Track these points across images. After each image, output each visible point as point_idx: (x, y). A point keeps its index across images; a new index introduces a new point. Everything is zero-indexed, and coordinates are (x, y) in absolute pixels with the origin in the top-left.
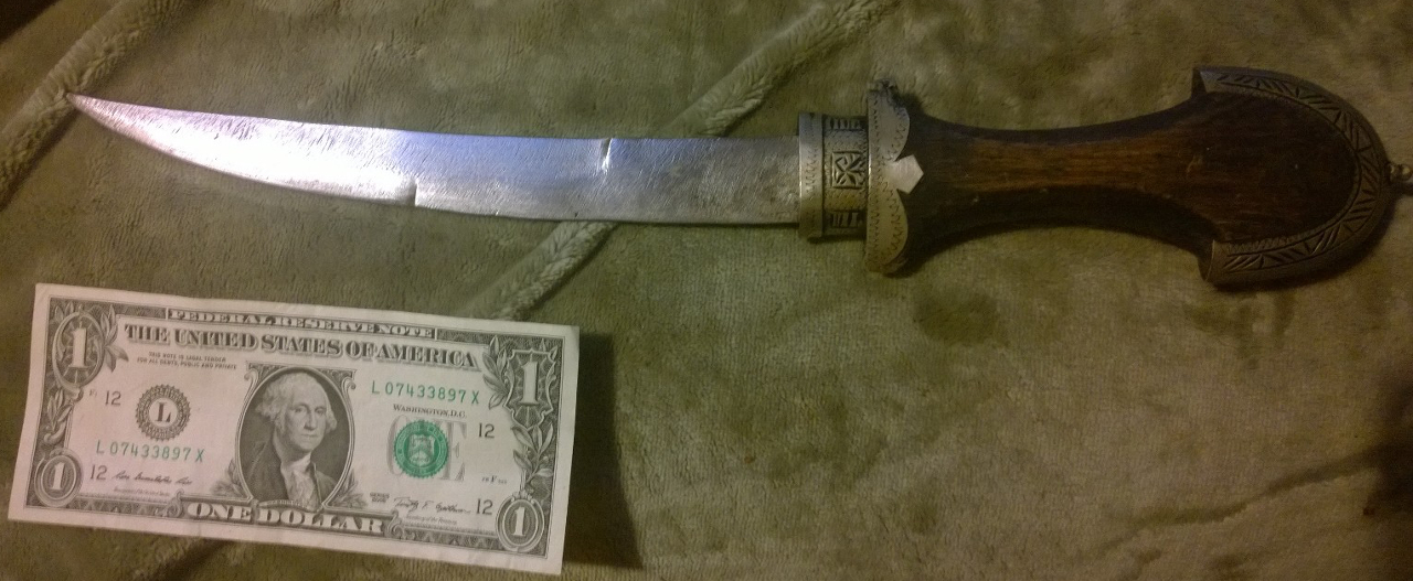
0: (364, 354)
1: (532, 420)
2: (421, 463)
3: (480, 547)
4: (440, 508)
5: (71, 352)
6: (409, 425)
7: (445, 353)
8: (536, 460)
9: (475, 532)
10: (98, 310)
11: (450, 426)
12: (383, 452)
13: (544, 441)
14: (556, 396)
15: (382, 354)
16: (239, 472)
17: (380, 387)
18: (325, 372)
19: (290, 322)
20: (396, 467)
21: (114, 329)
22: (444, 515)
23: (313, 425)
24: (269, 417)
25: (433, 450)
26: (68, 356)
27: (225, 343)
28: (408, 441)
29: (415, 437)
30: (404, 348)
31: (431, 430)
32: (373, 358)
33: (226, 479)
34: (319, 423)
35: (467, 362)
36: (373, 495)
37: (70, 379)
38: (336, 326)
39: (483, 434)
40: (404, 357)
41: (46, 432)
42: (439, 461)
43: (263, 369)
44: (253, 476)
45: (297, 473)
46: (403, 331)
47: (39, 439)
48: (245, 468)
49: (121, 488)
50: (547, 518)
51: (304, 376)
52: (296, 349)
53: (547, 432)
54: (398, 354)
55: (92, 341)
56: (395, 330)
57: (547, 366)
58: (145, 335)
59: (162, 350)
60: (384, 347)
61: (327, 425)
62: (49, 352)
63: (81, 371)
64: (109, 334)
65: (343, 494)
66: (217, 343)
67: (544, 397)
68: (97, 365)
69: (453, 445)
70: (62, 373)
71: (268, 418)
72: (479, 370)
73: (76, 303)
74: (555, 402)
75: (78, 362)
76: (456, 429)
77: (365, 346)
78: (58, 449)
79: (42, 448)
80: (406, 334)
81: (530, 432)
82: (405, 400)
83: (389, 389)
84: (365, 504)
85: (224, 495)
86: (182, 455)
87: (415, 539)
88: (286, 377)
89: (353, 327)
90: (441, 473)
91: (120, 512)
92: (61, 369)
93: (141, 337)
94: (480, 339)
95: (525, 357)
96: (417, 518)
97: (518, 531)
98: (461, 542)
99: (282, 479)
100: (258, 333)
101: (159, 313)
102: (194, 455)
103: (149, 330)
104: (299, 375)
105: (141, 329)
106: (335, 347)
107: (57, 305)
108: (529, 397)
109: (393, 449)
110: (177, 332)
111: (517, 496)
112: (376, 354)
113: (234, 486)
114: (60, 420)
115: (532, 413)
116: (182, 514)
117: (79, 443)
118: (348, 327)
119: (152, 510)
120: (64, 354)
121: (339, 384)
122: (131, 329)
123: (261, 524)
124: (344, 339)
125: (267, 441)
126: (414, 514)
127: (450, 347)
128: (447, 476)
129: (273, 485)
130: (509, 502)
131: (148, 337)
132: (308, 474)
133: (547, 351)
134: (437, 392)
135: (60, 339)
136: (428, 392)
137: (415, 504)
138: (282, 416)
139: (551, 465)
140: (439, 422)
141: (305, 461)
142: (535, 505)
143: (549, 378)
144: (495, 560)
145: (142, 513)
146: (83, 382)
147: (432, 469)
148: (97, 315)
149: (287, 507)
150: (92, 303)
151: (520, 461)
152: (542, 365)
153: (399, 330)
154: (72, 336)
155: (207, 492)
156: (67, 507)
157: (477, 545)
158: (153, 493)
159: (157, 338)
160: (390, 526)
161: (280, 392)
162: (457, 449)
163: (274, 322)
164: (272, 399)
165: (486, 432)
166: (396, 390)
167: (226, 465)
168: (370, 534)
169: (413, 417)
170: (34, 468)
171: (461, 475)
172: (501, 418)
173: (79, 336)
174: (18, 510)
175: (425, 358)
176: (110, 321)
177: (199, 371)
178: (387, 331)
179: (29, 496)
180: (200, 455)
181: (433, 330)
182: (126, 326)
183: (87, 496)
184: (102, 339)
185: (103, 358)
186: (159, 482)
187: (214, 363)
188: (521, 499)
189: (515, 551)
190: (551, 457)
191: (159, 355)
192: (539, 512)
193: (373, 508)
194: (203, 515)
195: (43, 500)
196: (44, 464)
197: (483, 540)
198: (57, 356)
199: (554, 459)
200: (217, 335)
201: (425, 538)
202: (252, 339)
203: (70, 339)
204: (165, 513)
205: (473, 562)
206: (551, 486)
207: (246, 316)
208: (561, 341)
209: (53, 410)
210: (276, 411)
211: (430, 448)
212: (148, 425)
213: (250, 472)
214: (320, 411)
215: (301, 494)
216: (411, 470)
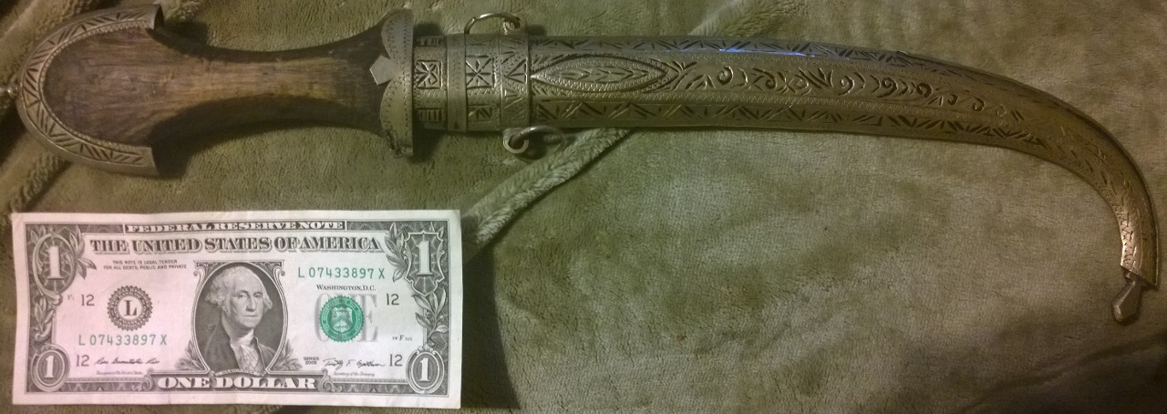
0: (290, 247)
1: (428, 287)
2: (343, 330)
3: (395, 392)
4: (360, 364)
5: (48, 266)
6: (331, 300)
7: (354, 239)
8: (434, 319)
9: (390, 381)
10: (67, 230)
11: (363, 298)
12: (311, 324)
13: (439, 304)
14: (446, 267)
15: (304, 245)
16: (197, 349)
17: (305, 272)
18: (259, 264)
19: (226, 226)
20: (323, 335)
21: (81, 244)
22: (364, 369)
23: (254, 307)
24: (217, 304)
25: (351, 319)
26: (47, 270)
27: (175, 248)
28: (330, 313)
29: (336, 309)
30: (322, 239)
31: (349, 302)
32: (297, 249)
33: (186, 356)
34: (257, 304)
35: (372, 246)
36: (305, 359)
37: (50, 288)
38: (265, 225)
39: (390, 302)
41: (35, 331)
42: (357, 328)
43: (208, 266)
44: (209, 353)
45: (243, 345)
46: (319, 225)
47: (31, 338)
48: (201, 345)
49: (102, 370)
50: (447, 365)
51: (242, 268)
52: (234, 247)
53: (441, 296)
54: (317, 244)
55: (65, 256)
56: (313, 225)
57: (437, 243)
58: (108, 247)
59: (123, 258)
60: (305, 240)
61: (265, 306)
62: (30, 268)
63: (57, 279)
64: (78, 248)
65: (282, 360)
67: (437, 268)
68: (71, 275)
69: (367, 313)
70: (42, 283)
72: (383, 251)
73: (47, 226)
74: (445, 271)
75: (55, 273)
76: (368, 299)
77: (289, 239)
78: (47, 345)
79: (34, 344)
80: (322, 227)
81: (427, 297)
82: (325, 280)
83: (312, 272)
84: (301, 367)
85: (186, 369)
86: (149, 339)
87: (342, 390)
88: (227, 270)
89: (278, 225)
90: (359, 337)
91: (103, 390)
92: (42, 280)
93: (105, 249)
94: (381, 226)
95: (419, 237)
96: (343, 374)
97: (424, 377)
98: (380, 390)
99: (232, 352)
100: (201, 237)
101: (117, 228)
102: (158, 339)
103: (110, 242)
104: (238, 268)
105: (104, 242)
106: (265, 243)
107: (31, 229)
108: (424, 269)
109: (319, 321)
110: (134, 242)
111: (421, 349)
112: (299, 246)
113: (194, 362)
114: (46, 321)
115: (428, 282)
116: (154, 388)
117: (64, 337)
118: (275, 226)
119: (130, 386)
120: (43, 268)
121: (272, 272)
122: (95, 242)
123: (219, 389)
124: (272, 236)
125: (217, 323)
126: (338, 371)
127: (358, 234)
128: (364, 338)
129: (225, 357)
130: (415, 354)
131: (111, 249)
132: (253, 346)
133: (436, 231)
134: (351, 272)
135: (38, 257)
136: (343, 273)
137: (340, 363)
138: (227, 302)
139: (447, 322)
140: (353, 296)
141: (249, 337)
142: (436, 355)
143: (439, 253)
144: (407, 401)
145: (121, 390)
146: (61, 289)
147: (351, 334)
148: (66, 234)
149: (238, 374)
150: (60, 225)
151: (420, 321)
152: (432, 242)
153: (316, 225)
154: (47, 253)
155: (172, 368)
156: (60, 390)
157: (392, 390)
158: (128, 373)
159: (119, 249)
160: (321, 381)
161: (224, 282)
162: (370, 316)
163: (213, 227)
164: (218, 289)
165: (393, 300)
166: (318, 273)
167: (185, 344)
168: (307, 390)
169: (333, 293)
170: (29, 361)
171: (375, 336)
172: (404, 288)
173: (53, 252)
174: (20, 396)
175: (339, 245)
176: (78, 238)
177: (155, 272)
178: (307, 226)
179: (28, 384)
180: (164, 338)
181: (344, 222)
182: (91, 241)
183: (75, 379)
184: (73, 252)
185: (75, 268)
186: (133, 363)
187: (168, 265)
188: (424, 351)
189: (423, 392)
190: (446, 315)
191: (121, 262)
192: (440, 361)
193: (306, 368)
194: (170, 386)
195: (40, 386)
196: (37, 357)
197: (396, 387)
198: (38, 270)
199: (448, 317)
200: (167, 242)
201: (350, 390)
202: (197, 243)
203: (46, 256)
204: (139, 387)
205: (389, 405)
206: (448, 339)
207: (190, 225)
208: (446, 222)
209: (39, 313)
210: (222, 298)
211: (348, 316)
212: (119, 318)
213: (206, 349)
214: (259, 294)
215: (248, 362)
216: (335, 335)
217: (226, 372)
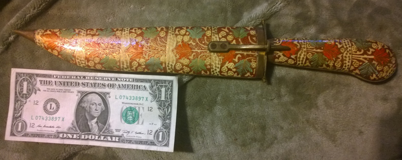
0: (113, 87)
1: (164, 105)
2: (130, 120)
4: (136, 133)
5: (23, 89)
6: (127, 108)
7: (137, 85)
8: (165, 117)
9: (147, 140)
10: (31, 76)
11: (139, 108)
12: (119, 117)
13: (168, 112)
14: (171, 98)
15: (118, 87)
16: (75, 124)
17: (118, 97)
18: (101, 93)
19: (90, 78)
20: (123, 121)
21: (36, 81)
22: (137, 135)
23: (98, 109)
25: (134, 116)
26: (22, 90)
27: (70, 85)
28: (126, 113)
29: (129, 112)
30: (125, 85)
31: (133, 109)
32: (116, 88)
33: (71, 126)
35: (144, 88)
36: (116, 130)
37: (22, 97)
38: (104, 79)
39: (149, 110)
40: (125, 88)
41: (16, 113)
42: (136, 119)
43: (82, 93)
44: (80, 125)
45: (93, 123)
47: (14, 115)
48: (77, 122)
49: (39, 129)
50: (169, 135)
51: (95, 94)
52: (92, 86)
53: (169, 109)
54: (123, 87)
55: (29, 86)
56: (122, 80)
57: (168, 89)
58: (46, 83)
59: (51, 87)
60: (119, 85)
61: (102, 109)
62: (16, 89)
63: (26, 94)
64: (34, 83)
65: (107, 130)
66: (68, 85)
67: (167, 98)
68: (31, 92)
69: (140, 114)
70: (20, 95)
71: (84, 107)
72: (148, 91)
73: (24, 74)
74: (171, 100)
75: (25, 92)
76: (141, 109)
77: (113, 84)
78: (19, 119)
79: (15, 118)
80: (126, 81)
81: (163, 109)
82: (125, 101)
83: (120, 97)
84: (114, 133)
85: (71, 131)
86: (58, 119)
87: (129, 143)
88: (89, 95)
89: (109, 79)
90: (136, 123)
91: (39, 137)
92: (20, 94)
93: (44, 84)
95: (162, 86)
96: (129, 136)
97: (160, 139)
98: (143, 143)
99: (88, 126)
100: (80, 81)
101: (50, 76)
102: (61, 119)
104: (93, 94)
105: (44, 81)
106: (104, 85)
107: (18, 74)
108: (163, 98)
109: (122, 116)
110: (55, 82)
111: (160, 128)
112: (116, 87)
113: (74, 128)
114: (20, 110)
115: (164, 103)
116: (58, 137)
117: (26, 116)
118: (108, 79)
119: (49, 136)
121: (105, 96)
123: (82, 139)
124: (107, 83)
125: (83, 114)
126: (128, 135)
127: (139, 84)
128: (138, 123)
129: (86, 128)
130: (157, 131)
131: (47, 84)
132: (96, 124)
133: (168, 84)
134: (135, 98)
135: (19, 85)
136: (132, 98)
137: (129, 132)
138: (88, 107)
139: (170, 119)
140: (136, 107)
141: (95, 120)
142: (165, 131)
143: (169, 93)
144: (153, 148)
145: (46, 137)
146: (27, 98)
147: (134, 121)
148: (30, 77)
149: (90, 134)
150: (29, 74)
151: (160, 118)
153: (124, 80)
154: (23, 84)
155: (65, 130)
156: (23, 136)
157: (148, 144)
158: (49, 131)
159: (49, 84)
160: (121, 139)
161: (87, 99)
162: (141, 115)
163: (85, 78)
164: (85, 101)
165: (150, 109)
166: (123, 98)
167: (71, 121)
168: (115, 142)
169: (128, 106)
170: (12, 124)
171: (142, 123)
172: (155, 105)
173: (25, 84)
174: (8, 137)
175: (131, 88)
176: (35, 79)
177: (62, 93)
178: (120, 80)
179: (11, 133)
180: (63, 119)
181: (134, 79)
182: (40, 80)
183: (29, 132)
184: (32, 84)
185: (33, 90)
186: (51, 127)
187: (67, 91)
188: (161, 129)
189: (159, 145)
190: (170, 116)
191: (50, 89)
192: (167, 134)
193: (116, 133)
194: (64, 137)
195: (16, 134)
196: (15, 123)
197: (149, 142)
198: (19, 90)
199: (171, 117)
200: (68, 82)
201: (132, 143)
202: (79, 83)
203: (22, 85)
204: (53, 137)
205: (146, 149)
206: (170, 125)
207: (76, 76)
208: (172, 81)
209: (17, 107)
210: (86, 105)
211: (133, 115)
212: (47, 110)
213: (79, 124)
214: (100, 104)
215: (94, 130)
216: (127, 122)
217: (86, 133)
